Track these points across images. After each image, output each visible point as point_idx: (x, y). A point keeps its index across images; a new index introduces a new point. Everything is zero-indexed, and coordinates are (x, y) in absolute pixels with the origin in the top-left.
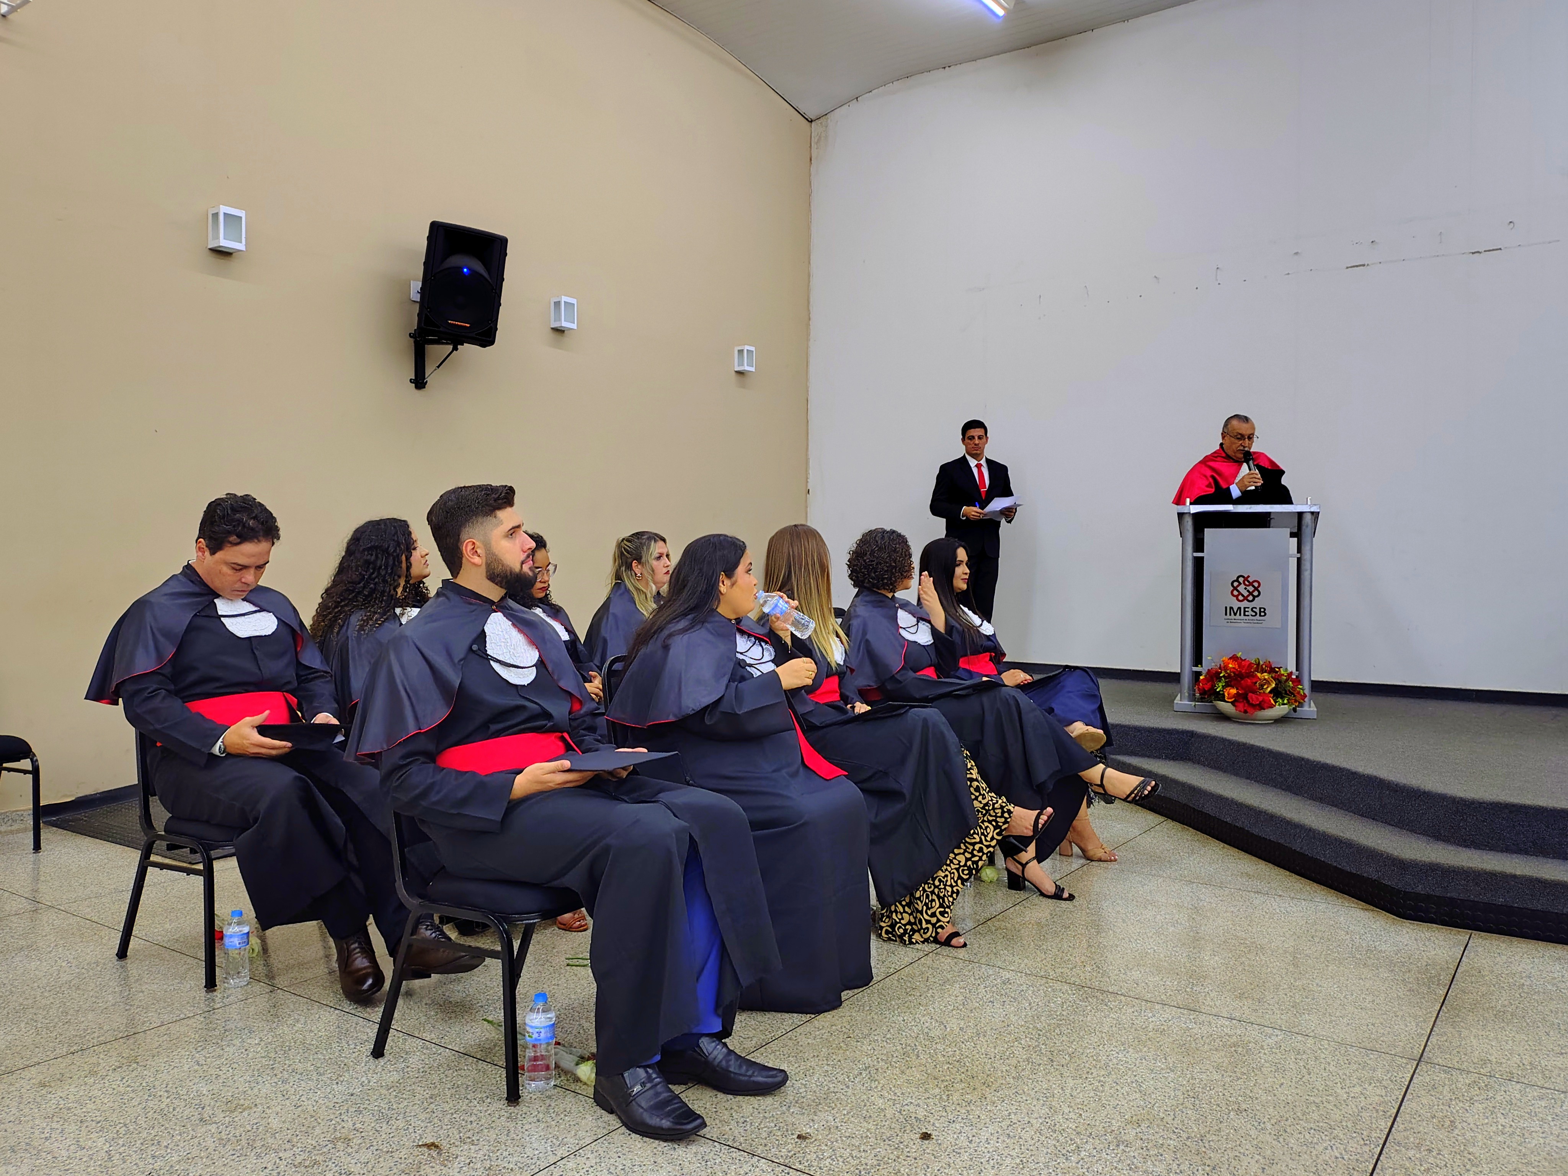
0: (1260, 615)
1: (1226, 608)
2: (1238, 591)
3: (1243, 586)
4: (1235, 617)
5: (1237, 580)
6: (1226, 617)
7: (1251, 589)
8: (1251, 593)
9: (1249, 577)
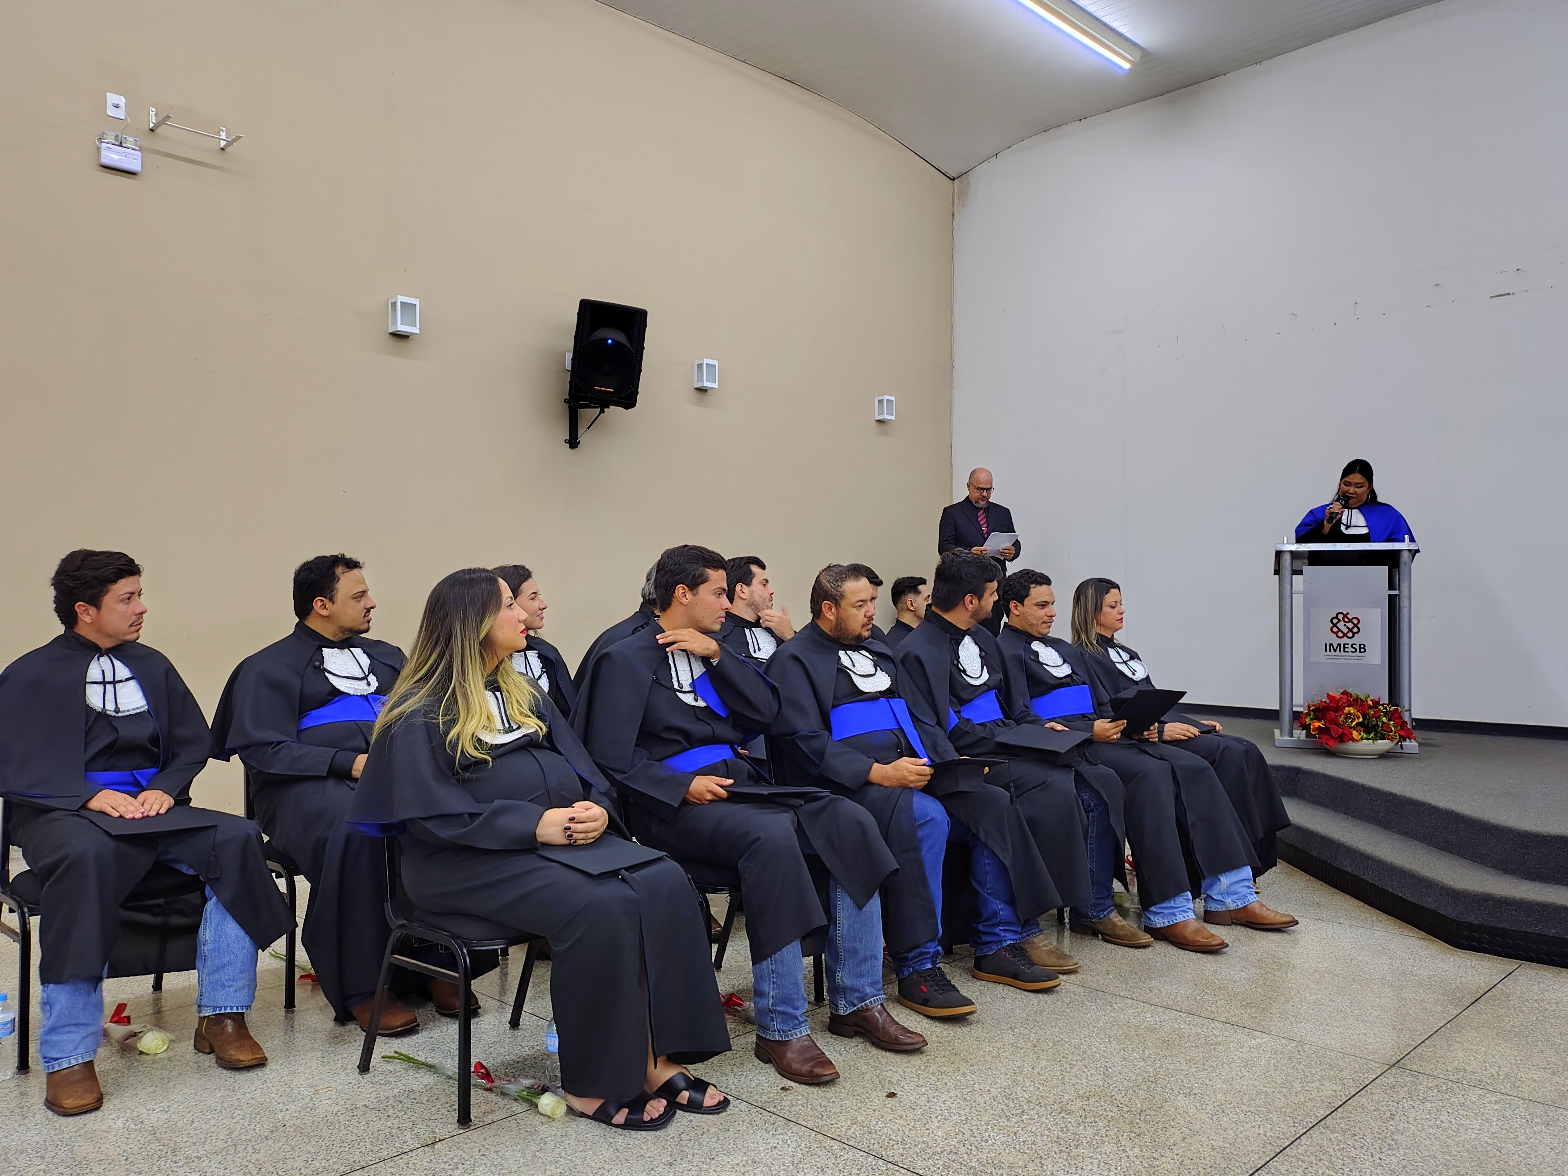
0: (1360, 652)
1: (1326, 644)
2: (1337, 628)
3: (1342, 623)
4: (1335, 654)
5: (1337, 617)
6: (1326, 654)
7: (1350, 625)
8: (1350, 630)
9: (1348, 613)
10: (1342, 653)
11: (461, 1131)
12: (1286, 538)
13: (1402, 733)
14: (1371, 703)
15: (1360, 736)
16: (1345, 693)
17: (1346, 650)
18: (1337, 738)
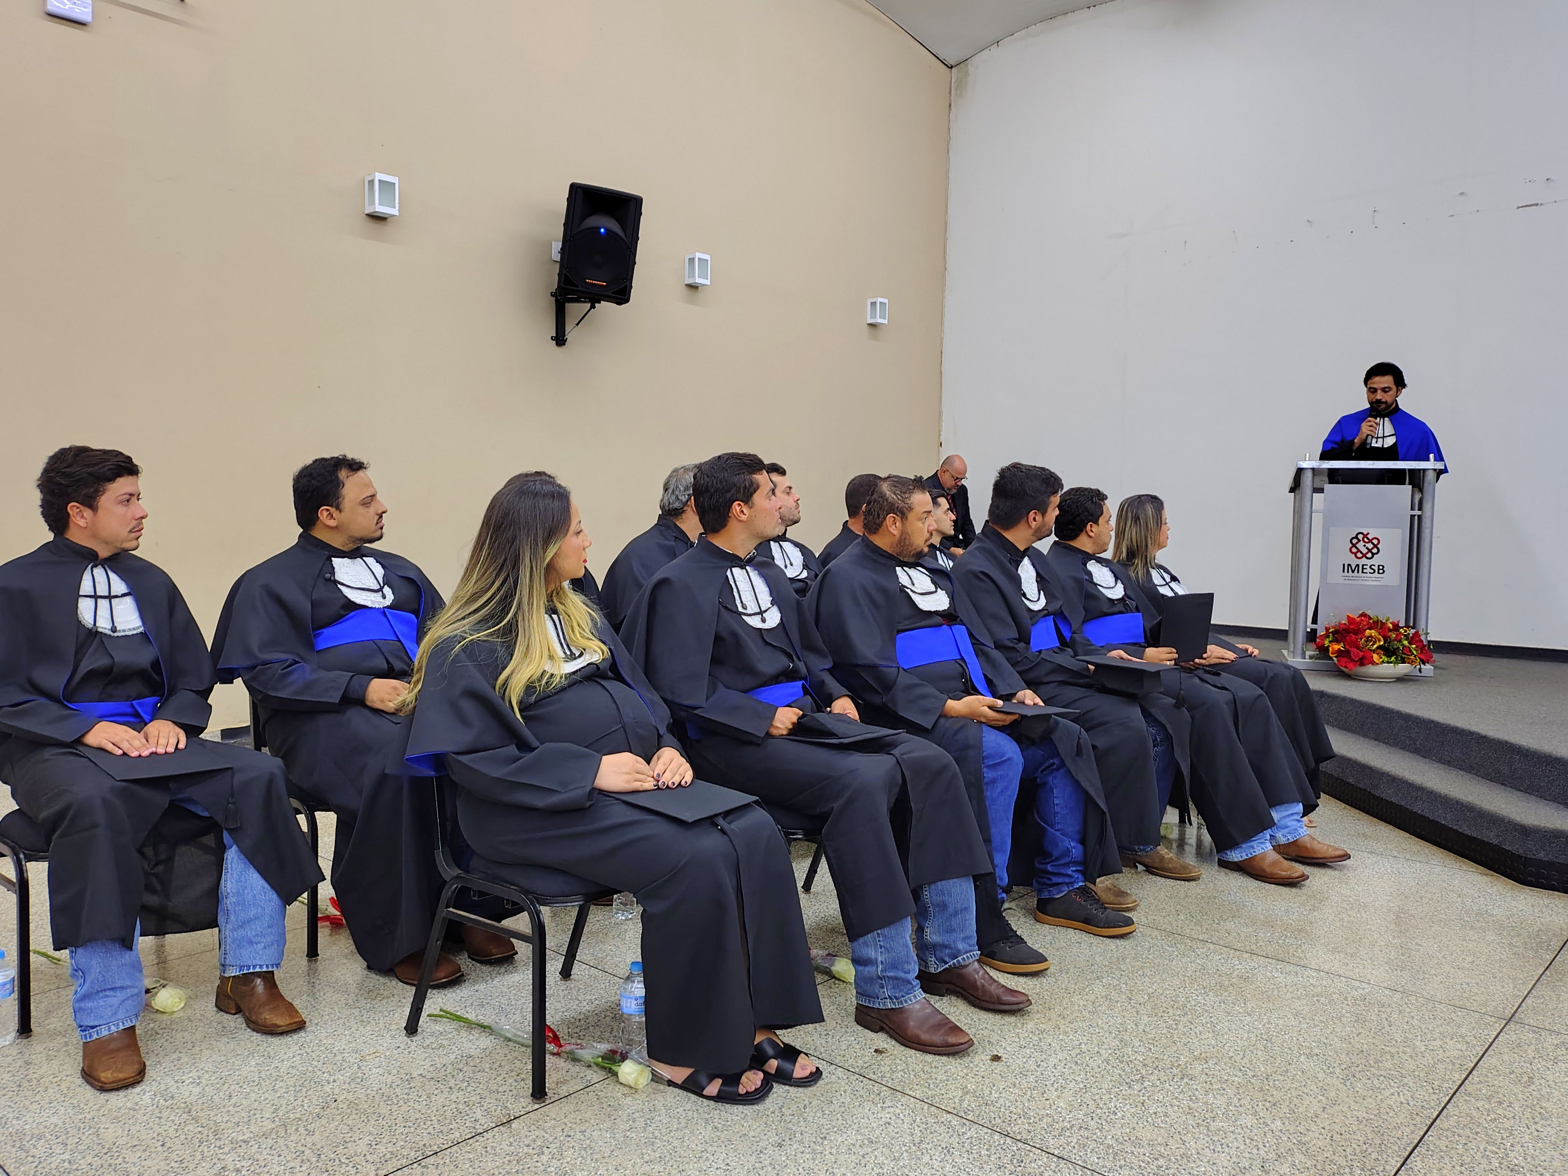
0: (1379, 573)
1: (1344, 565)
2: (1357, 548)
3: (1362, 543)
4: (1353, 574)
5: (1356, 537)
6: (1344, 574)
7: (1370, 546)
8: (1370, 551)
9: (1368, 534)
10: (1360, 574)
11: (537, 1106)
12: (1308, 455)
13: (1422, 657)
14: (1391, 626)
15: (1381, 660)
16: (1364, 615)
17: (1365, 571)
18: (1357, 661)
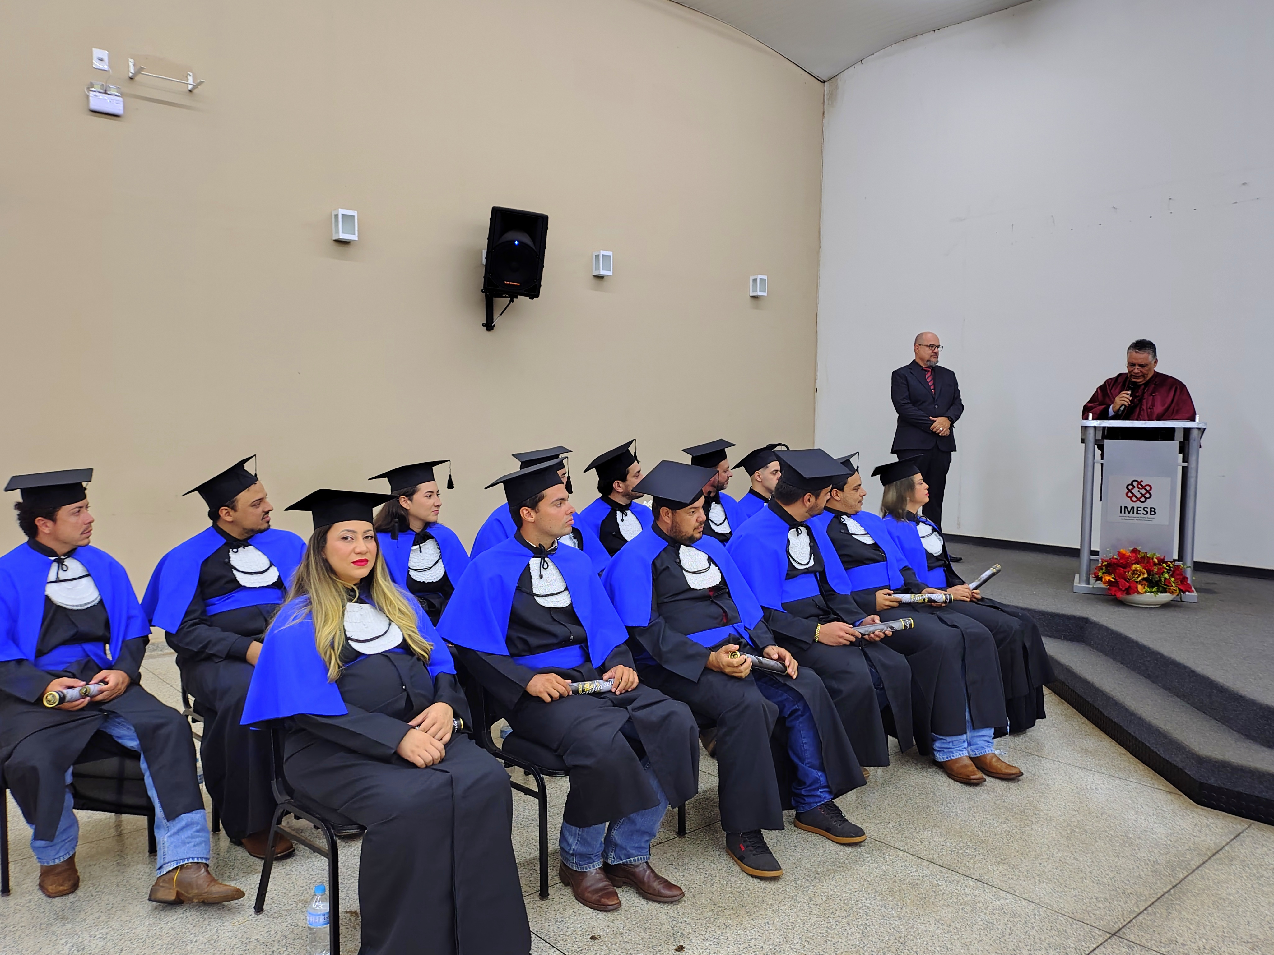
0: (1151, 514)
1: (1121, 507)
2: (1132, 493)
3: (1136, 489)
4: (1129, 514)
5: (1132, 484)
6: (1121, 514)
7: (1143, 491)
8: (1143, 495)
9: (1142, 481)
10: (1135, 515)
13: (1182, 588)
14: (1156, 560)
15: (1144, 590)
16: (1135, 551)
17: (1139, 512)
18: (1124, 591)
